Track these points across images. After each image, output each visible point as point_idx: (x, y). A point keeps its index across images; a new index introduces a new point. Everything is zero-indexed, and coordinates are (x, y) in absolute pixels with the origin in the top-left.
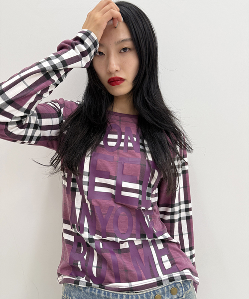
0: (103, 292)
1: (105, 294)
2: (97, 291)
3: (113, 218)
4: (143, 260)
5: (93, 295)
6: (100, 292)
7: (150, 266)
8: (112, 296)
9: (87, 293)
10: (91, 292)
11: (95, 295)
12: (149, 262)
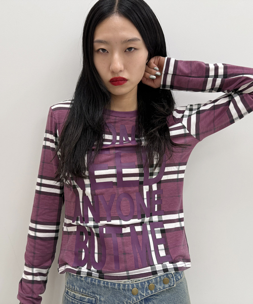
0: (102, 282)
1: (104, 283)
2: (97, 281)
3: (116, 204)
4: (141, 245)
5: (94, 284)
6: (99, 282)
7: (147, 251)
8: (111, 285)
9: (88, 283)
10: (91, 282)
11: (95, 285)
12: (146, 248)
